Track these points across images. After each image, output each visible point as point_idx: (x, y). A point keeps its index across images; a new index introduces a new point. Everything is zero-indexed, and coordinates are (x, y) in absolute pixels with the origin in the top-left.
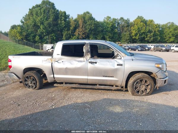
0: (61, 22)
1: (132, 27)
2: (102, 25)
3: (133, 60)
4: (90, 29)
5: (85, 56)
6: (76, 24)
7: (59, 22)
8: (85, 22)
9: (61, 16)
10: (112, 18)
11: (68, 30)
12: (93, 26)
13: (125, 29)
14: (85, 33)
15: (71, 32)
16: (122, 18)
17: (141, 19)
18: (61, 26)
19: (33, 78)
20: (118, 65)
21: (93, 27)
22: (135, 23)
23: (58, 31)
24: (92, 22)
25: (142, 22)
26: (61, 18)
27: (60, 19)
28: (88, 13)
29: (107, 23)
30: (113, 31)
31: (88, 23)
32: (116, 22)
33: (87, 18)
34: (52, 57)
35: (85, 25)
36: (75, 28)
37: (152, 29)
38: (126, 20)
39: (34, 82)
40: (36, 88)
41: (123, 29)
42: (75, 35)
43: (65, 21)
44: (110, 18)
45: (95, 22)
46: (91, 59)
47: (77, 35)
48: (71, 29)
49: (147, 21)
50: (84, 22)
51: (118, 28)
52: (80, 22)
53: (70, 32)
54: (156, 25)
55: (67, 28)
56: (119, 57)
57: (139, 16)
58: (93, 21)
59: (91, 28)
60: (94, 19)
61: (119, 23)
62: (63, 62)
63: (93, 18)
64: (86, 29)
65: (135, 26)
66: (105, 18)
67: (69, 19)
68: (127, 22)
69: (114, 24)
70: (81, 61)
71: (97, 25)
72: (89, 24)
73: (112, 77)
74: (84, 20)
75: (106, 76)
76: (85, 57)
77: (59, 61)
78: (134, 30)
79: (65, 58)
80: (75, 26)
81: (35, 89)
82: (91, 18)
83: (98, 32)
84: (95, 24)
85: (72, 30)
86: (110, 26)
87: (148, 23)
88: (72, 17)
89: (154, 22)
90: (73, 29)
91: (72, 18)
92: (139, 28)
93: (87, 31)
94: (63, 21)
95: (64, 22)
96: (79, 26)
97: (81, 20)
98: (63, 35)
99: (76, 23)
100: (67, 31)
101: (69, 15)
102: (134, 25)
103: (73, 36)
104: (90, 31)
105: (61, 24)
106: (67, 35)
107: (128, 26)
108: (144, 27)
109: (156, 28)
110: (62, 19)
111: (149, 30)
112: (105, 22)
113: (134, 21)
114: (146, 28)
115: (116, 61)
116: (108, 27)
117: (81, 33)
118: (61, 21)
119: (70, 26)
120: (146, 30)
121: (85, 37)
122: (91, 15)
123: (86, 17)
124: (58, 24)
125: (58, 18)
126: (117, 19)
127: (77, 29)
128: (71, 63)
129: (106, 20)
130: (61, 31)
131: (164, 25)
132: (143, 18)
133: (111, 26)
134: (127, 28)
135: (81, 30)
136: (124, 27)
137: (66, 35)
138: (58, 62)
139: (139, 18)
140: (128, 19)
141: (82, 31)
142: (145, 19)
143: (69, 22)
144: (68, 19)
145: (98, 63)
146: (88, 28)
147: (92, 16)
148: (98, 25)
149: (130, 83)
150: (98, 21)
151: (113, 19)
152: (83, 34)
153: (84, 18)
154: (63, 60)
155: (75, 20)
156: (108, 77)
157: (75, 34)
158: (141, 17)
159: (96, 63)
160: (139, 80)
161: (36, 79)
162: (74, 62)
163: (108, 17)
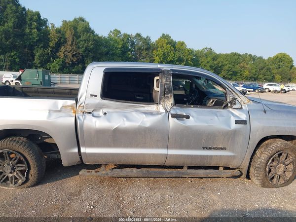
0: (31, 32)
1: (154, 51)
2: (106, 43)
3: (265, 112)
4: (86, 48)
5: (160, 99)
6: (61, 38)
7: (27, 31)
8: (76, 35)
9: (31, 19)
10: (122, 33)
11: (46, 46)
12: (91, 42)
13: (144, 53)
14: (76, 54)
15: (51, 51)
16: (138, 35)
17: (167, 39)
18: (30, 39)
19: (19, 156)
20: (237, 122)
21: (92, 45)
22: (158, 45)
23: (25, 47)
24: (89, 36)
25: (168, 43)
26: (31, 24)
27: (29, 26)
28: (82, 20)
29: (116, 41)
30: (126, 56)
31: (82, 38)
32: (128, 40)
33: (80, 29)
34: (77, 102)
35: (78, 41)
36: (59, 45)
37: (184, 57)
38: (145, 39)
39: (23, 167)
40: (28, 184)
41: (140, 53)
42: (57, 57)
43: (39, 30)
44: (119, 32)
45: (95, 38)
46: (175, 107)
47: (62, 56)
48: (51, 45)
49: (175, 43)
50: (74, 35)
51: (132, 51)
52: (68, 35)
53: (49, 51)
54: (188, 51)
55: (43, 43)
56: (237, 106)
57: (164, 34)
58: (92, 35)
59: (88, 46)
60: (93, 32)
61: (133, 43)
62: (105, 114)
63: (90, 29)
64: (79, 48)
65: (159, 49)
66: (111, 31)
67: (46, 27)
68: (147, 41)
69: (125, 43)
70: (151, 114)
71: (97, 43)
72: (84, 40)
73: (222, 149)
74: (76, 32)
75: (210, 148)
76: (162, 103)
77: (95, 113)
78: (157, 56)
79: (112, 105)
80: (59, 40)
81: (25, 185)
82: (88, 30)
83: (100, 54)
84: (94, 40)
85: (52, 47)
86: (120, 46)
87: (177, 46)
88: (52, 24)
89: (185, 45)
90: (54, 46)
91: (53, 27)
92: (164, 54)
93: (81, 51)
94: (35, 30)
95: (38, 32)
96: (65, 42)
97: (70, 31)
98: (35, 55)
99: (60, 35)
100: (42, 49)
101: (47, 20)
102: (157, 48)
103: (54, 58)
104: (86, 51)
105: (31, 35)
106: (44, 56)
107: (147, 49)
108: (172, 53)
109: (188, 54)
110: (33, 27)
111: (180, 57)
112: (111, 39)
113: (156, 41)
114: (174, 54)
115: (233, 114)
116: (117, 48)
117: (70, 55)
118: (31, 28)
119: (49, 40)
120: (174, 56)
121: (76, 61)
122: (88, 24)
123: (78, 27)
124: (25, 35)
125: (25, 23)
126: (130, 35)
127: (63, 47)
128: (126, 117)
129: (113, 36)
130: (31, 48)
131: (198, 51)
132: (170, 37)
133: (122, 47)
134: (147, 52)
135: (69, 48)
136: (142, 50)
137: (40, 57)
138: (93, 116)
139: (165, 37)
140: (148, 37)
141: (71, 51)
142: (172, 40)
143: (47, 33)
144: (44, 27)
145: (193, 117)
146: (83, 47)
147: (89, 26)
148: (99, 42)
149: (259, 160)
150: (100, 35)
151: (124, 34)
152: (73, 56)
153: (75, 28)
154: (105, 110)
155: (59, 31)
156: (215, 149)
157: (58, 54)
158: (168, 35)
159: (188, 117)
160: (276, 155)
161: (29, 159)
162: (134, 114)
163: (116, 30)
